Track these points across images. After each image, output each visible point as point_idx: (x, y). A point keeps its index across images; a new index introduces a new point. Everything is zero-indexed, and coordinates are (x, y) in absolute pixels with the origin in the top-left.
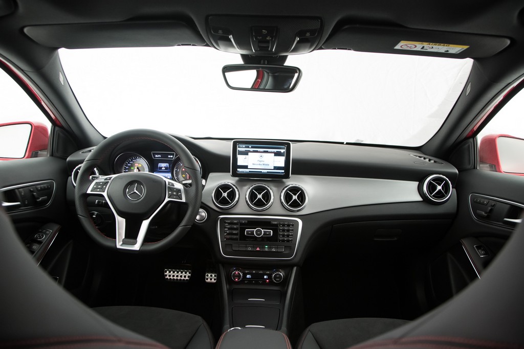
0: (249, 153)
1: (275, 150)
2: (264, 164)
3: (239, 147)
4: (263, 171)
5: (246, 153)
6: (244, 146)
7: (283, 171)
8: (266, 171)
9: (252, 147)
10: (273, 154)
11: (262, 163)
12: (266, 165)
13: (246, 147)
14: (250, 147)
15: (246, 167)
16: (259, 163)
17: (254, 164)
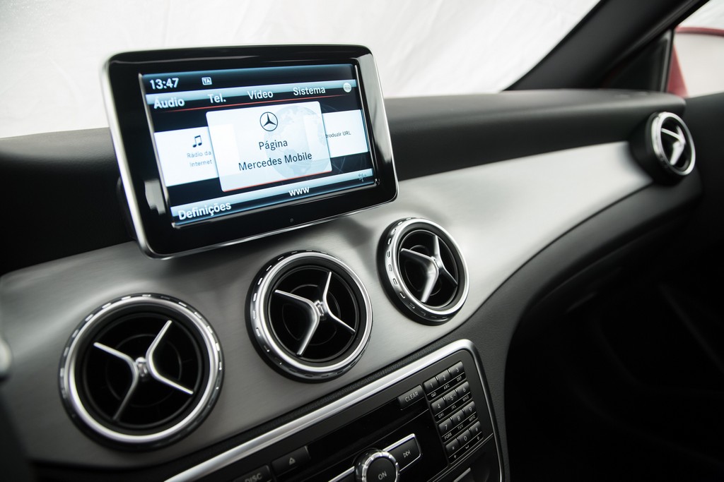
0: (210, 116)
1: (321, 86)
2: (289, 159)
3: (150, 91)
4: (291, 189)
5: (192, 116)
6: (173, 80)
7: (368, 172)
8: (305, 186)
9: (218, 83)
10: (316, 105)
11: (279, 153)
12: (300, 158)
13: (184, 86)
14: (207, 81)
15: (210, 189)
16: (265, 155)
17: (244, 166)
